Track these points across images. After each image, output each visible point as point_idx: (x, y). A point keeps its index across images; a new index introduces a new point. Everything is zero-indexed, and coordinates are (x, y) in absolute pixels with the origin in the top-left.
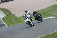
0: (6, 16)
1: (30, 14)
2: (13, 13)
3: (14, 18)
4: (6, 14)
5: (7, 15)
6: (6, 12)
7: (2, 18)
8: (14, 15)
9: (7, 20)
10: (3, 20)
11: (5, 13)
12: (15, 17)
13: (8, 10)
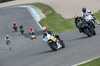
0: (45, 17)
1: (92, 13)
2: (58, 11)
3: (61, 20)
4: (46, 14)
5: (48, 15)
6: (46, 10)
7: (39, 21)
8: (60, 15)
9: (49, 24)
10: (40, 24)
11: (43, 12)
12: (62, 18)
13: (50, 7)
